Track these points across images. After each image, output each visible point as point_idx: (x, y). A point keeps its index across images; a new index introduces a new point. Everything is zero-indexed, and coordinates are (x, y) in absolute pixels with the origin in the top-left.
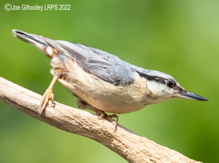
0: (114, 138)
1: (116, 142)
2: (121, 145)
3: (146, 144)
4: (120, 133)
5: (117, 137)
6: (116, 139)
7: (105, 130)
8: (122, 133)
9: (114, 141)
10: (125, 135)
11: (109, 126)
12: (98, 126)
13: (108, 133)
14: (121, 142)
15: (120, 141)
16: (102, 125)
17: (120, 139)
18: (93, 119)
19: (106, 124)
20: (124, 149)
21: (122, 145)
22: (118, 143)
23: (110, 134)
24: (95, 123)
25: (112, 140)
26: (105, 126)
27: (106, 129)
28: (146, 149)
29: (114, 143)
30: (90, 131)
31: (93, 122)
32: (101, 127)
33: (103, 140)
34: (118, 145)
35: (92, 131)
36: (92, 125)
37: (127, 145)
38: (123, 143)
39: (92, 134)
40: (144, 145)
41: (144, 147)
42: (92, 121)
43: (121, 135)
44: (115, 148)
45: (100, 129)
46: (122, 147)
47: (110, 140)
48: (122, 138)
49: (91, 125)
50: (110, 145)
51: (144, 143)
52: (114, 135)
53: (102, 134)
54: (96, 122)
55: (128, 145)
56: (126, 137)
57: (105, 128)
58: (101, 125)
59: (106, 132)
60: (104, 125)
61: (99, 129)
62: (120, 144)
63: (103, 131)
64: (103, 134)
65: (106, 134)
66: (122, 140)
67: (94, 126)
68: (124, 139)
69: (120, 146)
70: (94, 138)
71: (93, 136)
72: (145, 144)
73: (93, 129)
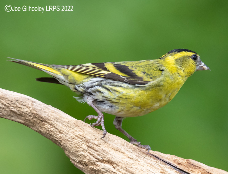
0: (46, 121)
1: (48, 126)
2: (54, 129)
3: (82, 128)
4: (52, 116)
5: (49, 120)
6: (48, 123)
7: (36, 112)
8: (55, 116)
9: (46, 125)
10: (58, 118)
11: (40, 108)
12: (27, 108)
13: (39, 116)
14: (54, 127)
15: (52, 125)
16: (31, 107)
17: (53, 123)
18: (22, 101)
19: (37, 106)
20: (58, 134)
21: (55, 129)
22: (51, 127)
23: (41, 117)
24: (23, 105)
25: (44, 124)
26: (35, 108)
27: (36, 111)
28: (83, 134)
29: (46, 128)
30: (18, 114)
31: (22, 104)
32: (30, 109)
33: (34, 124)
34: (50, 130)
35: (21, 114)
36: (21, 108)
37: (61, 130)
38: (57, 127)
39: (21, 118)
40: (80, 130)
41: (80, 132)
42: (20, 103)
43: (54, 118)
44: (48, 133)
45: (30, 112)
46: (55, 132)
47: (42, 124)
48: (55, 122)
49: (19, 107)
50: (41, 130)
51: (80, 127)
52: (46, 119)
53: (32, 118)
54: (24, 104)
55: (62, 130)
56: (60, 120)
57: (36, 110)
58: (30, 108)
59: (37, 114)
60: (34, 107)
61: (29, 112)
62: (52, 129)
63: (33, 113)
64: (34, 117)
65: (37, 117)
66: (55, 124)
67: (22, 108)
68: (57, 123)
69: (53, 131)
70: (23, 122)
71: (22, 119)
72: (82, 129)
73: (21, 112)
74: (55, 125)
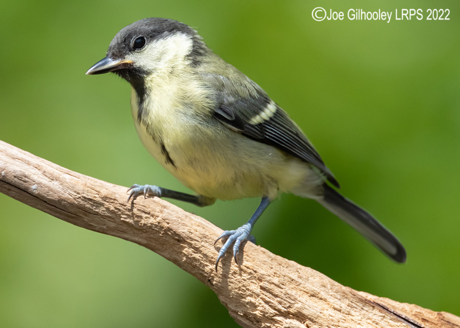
0: (186, 242)
1: (190, 250)
2: (199, 256)
3: (251, 254)
4: (197, 233)
5: (192, 239)
6: (190, 245)
7: (168, 225)
8: (202, 233)
9: (186, 249)
10: (208, 236)
11: (175, 218)
12: (151, 217)
13: (174, 232)
14: (200, 252)
15: (197, 250)
16: (161, 215)
17: (198, 245)
18: (142, 204)
19: (169, 214)
20: (207, 266)
21: (202, 256)
22: (194, 252)
23: (177, 234)
24: (146, 213)
25: (182, 246)
26: (166, 217)
27: (168, 223)
28: (252, 265)
29: (186, 253)
30: (136, 229)
31: (142, 210)
32: (158, 219)
33: (163, 247)
34: (194, 258)
35: (140, 228)
36: (141, 217)
37: (212, 258)
38: (205, 252)
39: (141, 235)
40: (248, 257)
41: (247, 261)
42: (140, 209)
43: (201, 236)
44: (188, 264)
45: (157, 224)
46: (202, 262)
47: (178, 246)
48: (203, 243)
49: (138, 216)
50: (177, 257)
51: (248, 253)
52: (185, 237)
53: (160, 235)
54: (147, 210)
55: (214, 257)
56: (210, 240)
57: (168, 221)
58: (158, 217)
59: (169, 229)
60: (164, 215)
61: (155, 225)
62: (197, 256)
63: (163, 227)
64: (163, 234)
65: (170, 233)
66: (203, 246)
67: (143, 218)
68: (206, 245)
69: (199, 260)
70: (145, 242)
71: (142, 238)
72: (251, 256)
73: (141, 224)
74: (201, 249)
